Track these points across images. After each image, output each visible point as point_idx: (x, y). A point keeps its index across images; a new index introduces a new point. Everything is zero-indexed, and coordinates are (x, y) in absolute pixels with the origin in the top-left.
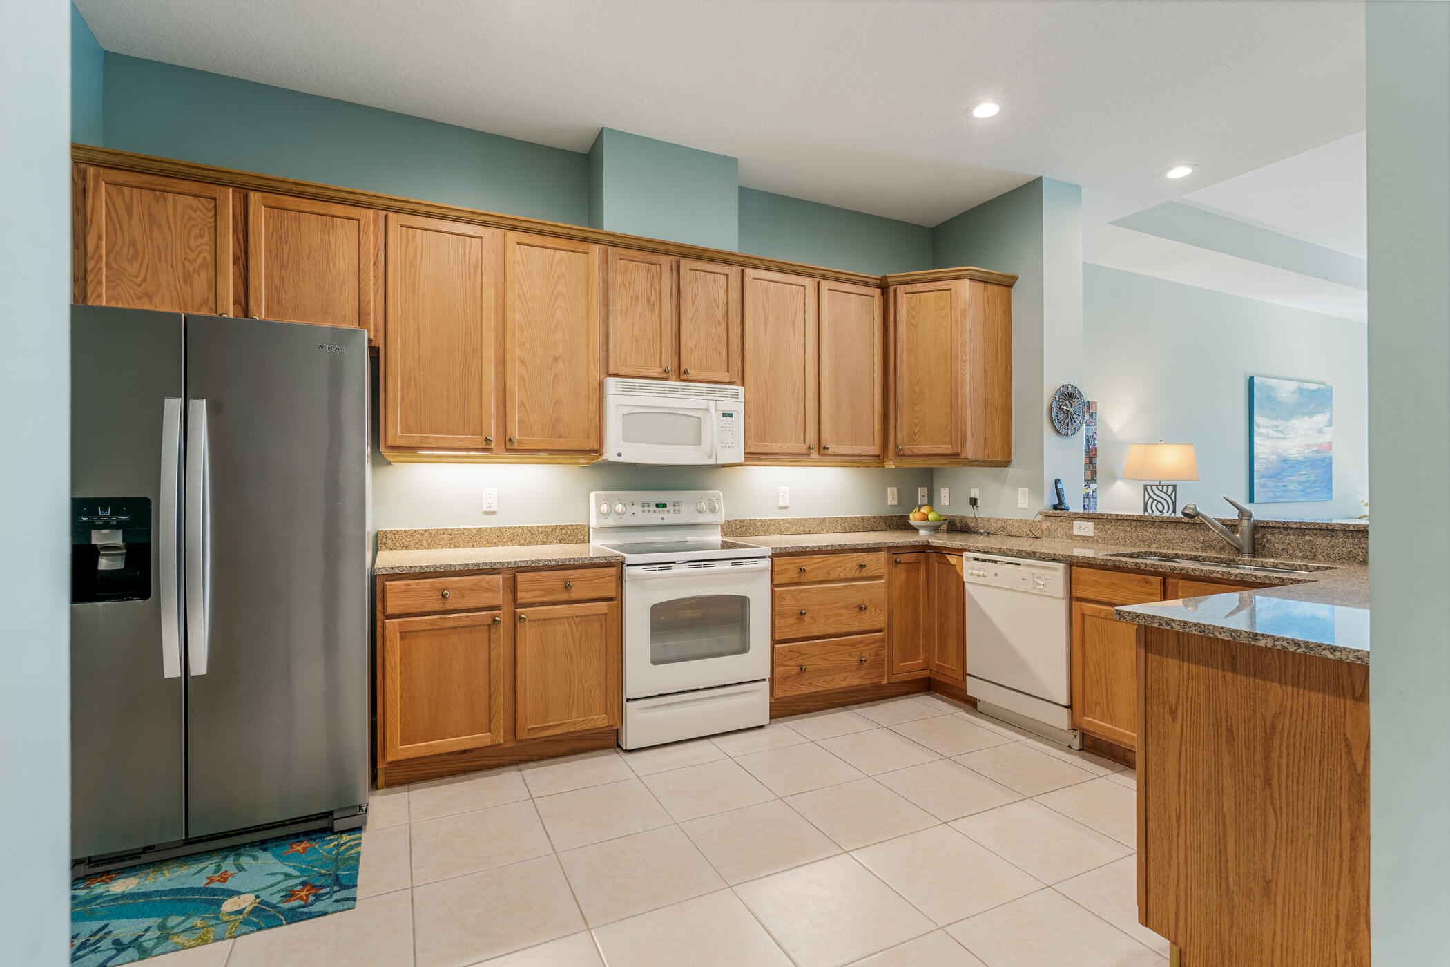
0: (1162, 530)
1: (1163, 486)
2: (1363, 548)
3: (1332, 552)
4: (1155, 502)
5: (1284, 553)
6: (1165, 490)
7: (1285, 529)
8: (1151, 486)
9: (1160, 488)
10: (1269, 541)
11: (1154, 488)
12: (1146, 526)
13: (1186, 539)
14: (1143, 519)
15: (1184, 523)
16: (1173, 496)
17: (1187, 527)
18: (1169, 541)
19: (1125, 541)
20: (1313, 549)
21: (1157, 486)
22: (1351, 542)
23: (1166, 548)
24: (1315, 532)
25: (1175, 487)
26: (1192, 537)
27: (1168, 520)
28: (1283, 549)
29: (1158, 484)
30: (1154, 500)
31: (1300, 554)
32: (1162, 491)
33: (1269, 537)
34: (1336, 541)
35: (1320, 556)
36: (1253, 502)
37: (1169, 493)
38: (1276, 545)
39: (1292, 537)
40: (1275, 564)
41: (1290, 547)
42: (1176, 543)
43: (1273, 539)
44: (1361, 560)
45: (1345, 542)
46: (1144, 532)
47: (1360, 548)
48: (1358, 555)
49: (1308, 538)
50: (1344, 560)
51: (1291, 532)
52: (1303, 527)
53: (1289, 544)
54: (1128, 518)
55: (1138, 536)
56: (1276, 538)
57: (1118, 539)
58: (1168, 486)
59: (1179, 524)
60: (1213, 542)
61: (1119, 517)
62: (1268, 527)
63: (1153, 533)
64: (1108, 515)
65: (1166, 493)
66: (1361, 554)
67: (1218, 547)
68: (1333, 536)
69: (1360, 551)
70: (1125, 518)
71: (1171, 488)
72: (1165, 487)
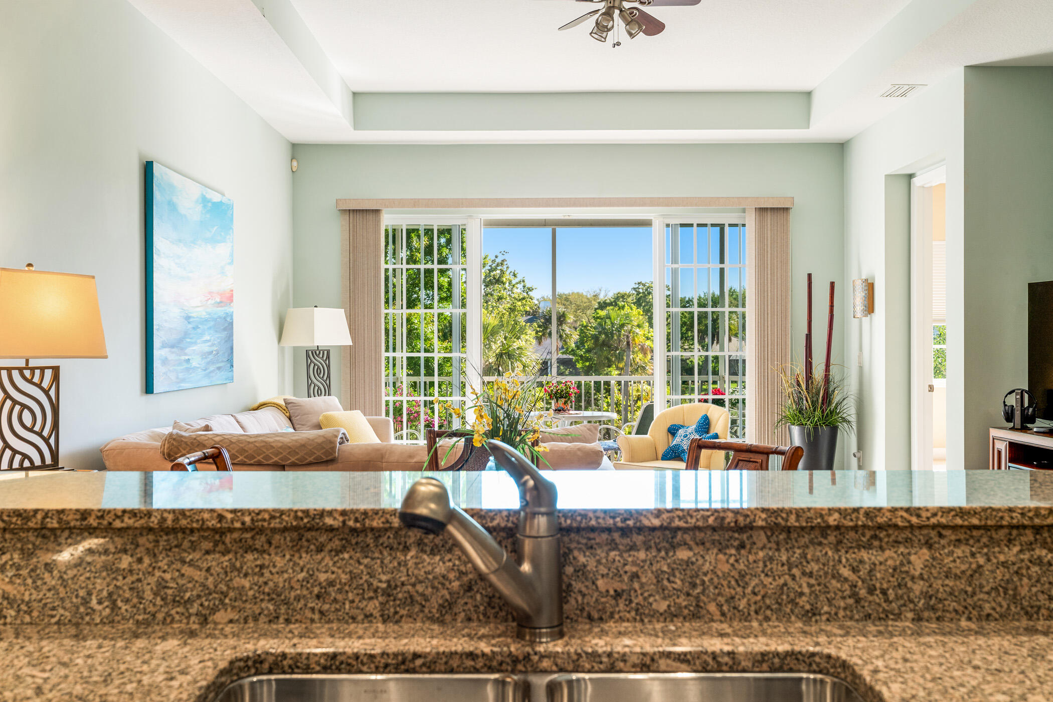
0: (250, 557)
1: (33, 370)
2: (811, 575)
3: (739, 590)
4: (17, 408)
5: (622, 606)
6: (36, 379)
7: (625, 532)
8: (9, 370)
9: (27, 373)
10: (581, 571)
11: (16, 374)
12: (194, 547)
13: (331, 584)
14: (184, 522)
15: (331, 529)
16: (52, 393)
17: (336, 543)
18: (275, 595)
19: (114, 607)
20: (694, 586)
21: (21, 370)
22: (784, 558)
23: (263, 619)
24: (700, 535)
25: (56, 370)
26: (353, 577)
27: (275, 524)
28: (618, 595)
29: (24, 365)
30: (15, 402)
31: (663, 606)
32: (30, 381)
33: (582, 559)
34: (751, 558)
35: (712, 607)
36: (152, 392)
37: (45, 385)
38: (600, 583)
39: (642, 555)
40: (647, 660)
41: (636, 585)
42: (298, 598)
43: (592, 565)
44: (808, 607)
45: (771, 559)
46: (187, 570)
47: (804, 573)
48: (801, 594)
49: (683, 554)
50: (768, 613)
51: (639, 539)
52: (677, 523)
53: (635, 576)
54: (128, 521)
55: (162, 585)
56: (599, 562)
57: (86, 602)
58: (42, 369)
59: (309, 535)
60: (420, 588)
61: (93, 521)
62: (578, 530)
63: (217, 569)
64: (47, 514)
65: (39, 386)
66: (806, 590)
67: (435, 602)
68: (742, 546)
69: (804, 581)
70: (118, 524)
71: (48, 374)
72: (37, 372)
